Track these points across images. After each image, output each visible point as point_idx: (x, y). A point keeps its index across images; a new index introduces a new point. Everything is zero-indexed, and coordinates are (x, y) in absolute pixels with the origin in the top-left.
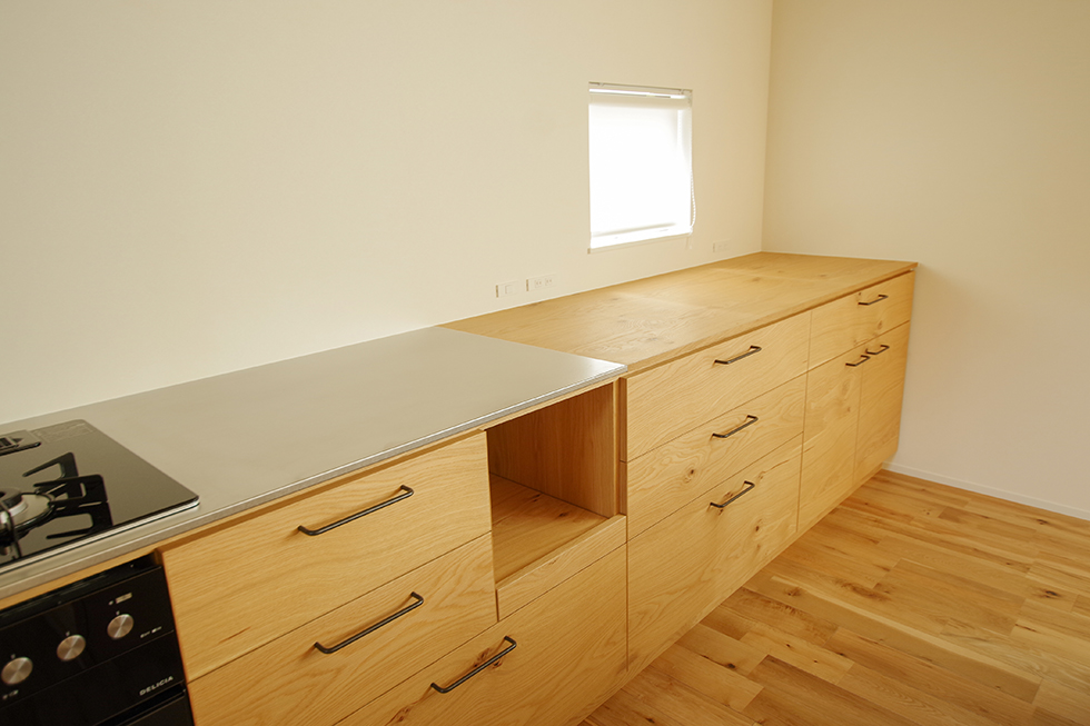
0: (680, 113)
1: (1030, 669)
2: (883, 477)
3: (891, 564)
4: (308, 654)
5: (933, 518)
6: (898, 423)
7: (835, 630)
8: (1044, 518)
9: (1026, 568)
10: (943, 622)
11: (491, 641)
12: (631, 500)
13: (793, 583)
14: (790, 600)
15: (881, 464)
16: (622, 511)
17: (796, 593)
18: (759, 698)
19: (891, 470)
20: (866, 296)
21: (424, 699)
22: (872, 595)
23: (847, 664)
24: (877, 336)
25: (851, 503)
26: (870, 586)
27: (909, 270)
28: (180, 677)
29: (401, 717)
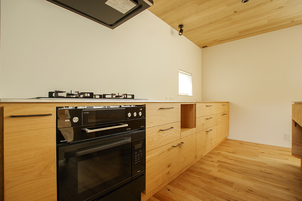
0: (190, 77)
1: (264, 161)
2: (227, 139)
3: (234, 149)
4: (159, 131)
5: (238, 144)
6: (229, 129)
7: (228, 157)
8: (257, 144)
9: (257, 150)
10: (247, 156)
11: (179, 142)
12: (197, 125)
13: (218, 152)
14: (218, 154)
15: (226, 137)
16: (195, 127)
17: (219, 153)
18: (219, 165)
19: (228, 138)
20: (224, 104)
21: (171, 148)
22: (233, 153)
23: (233, 161)
24: (225, 112)
25: (223, 142)
26: (232, 152)
27: (229, 102)
28: (145, 127)
29: (169, 150)
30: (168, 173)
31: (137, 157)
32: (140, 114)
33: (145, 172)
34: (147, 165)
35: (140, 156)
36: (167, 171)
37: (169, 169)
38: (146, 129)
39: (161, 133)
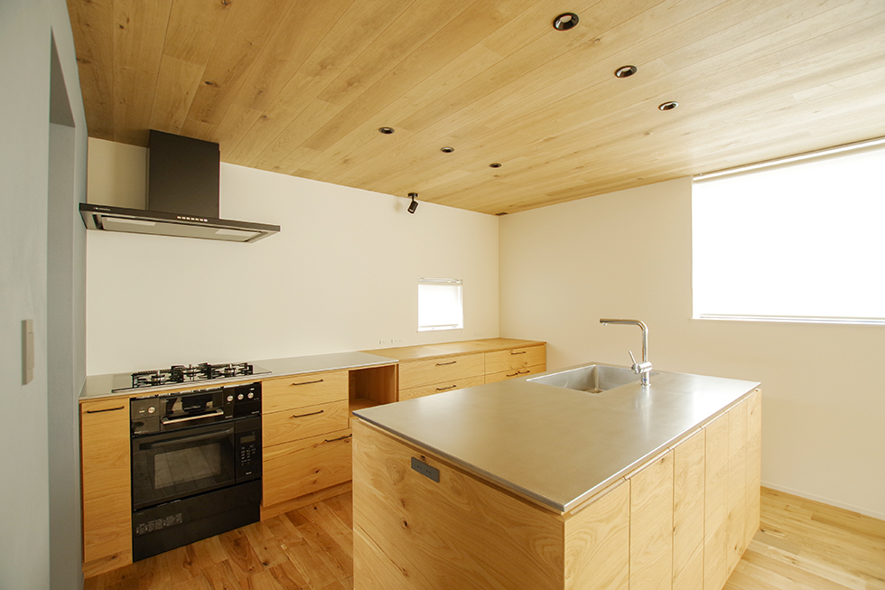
0: (459, 287)
4: (291, 418)
20: (515, 351)
21: (323, 443)
24: (525, 367)
27: (543, 344)
28: (261, 412)
29: (315, 446)
30: (315, 482)
31: (246, 453)
32: (251, 395)
33: (261, 475)
34: (265, 466)
35: (251, 452)
36: (313, 479)
37: (315, 477)
38: (263, 416)
39: (295, 420)
